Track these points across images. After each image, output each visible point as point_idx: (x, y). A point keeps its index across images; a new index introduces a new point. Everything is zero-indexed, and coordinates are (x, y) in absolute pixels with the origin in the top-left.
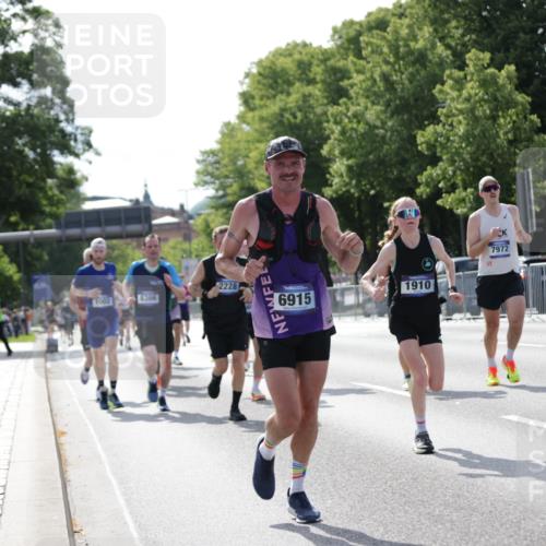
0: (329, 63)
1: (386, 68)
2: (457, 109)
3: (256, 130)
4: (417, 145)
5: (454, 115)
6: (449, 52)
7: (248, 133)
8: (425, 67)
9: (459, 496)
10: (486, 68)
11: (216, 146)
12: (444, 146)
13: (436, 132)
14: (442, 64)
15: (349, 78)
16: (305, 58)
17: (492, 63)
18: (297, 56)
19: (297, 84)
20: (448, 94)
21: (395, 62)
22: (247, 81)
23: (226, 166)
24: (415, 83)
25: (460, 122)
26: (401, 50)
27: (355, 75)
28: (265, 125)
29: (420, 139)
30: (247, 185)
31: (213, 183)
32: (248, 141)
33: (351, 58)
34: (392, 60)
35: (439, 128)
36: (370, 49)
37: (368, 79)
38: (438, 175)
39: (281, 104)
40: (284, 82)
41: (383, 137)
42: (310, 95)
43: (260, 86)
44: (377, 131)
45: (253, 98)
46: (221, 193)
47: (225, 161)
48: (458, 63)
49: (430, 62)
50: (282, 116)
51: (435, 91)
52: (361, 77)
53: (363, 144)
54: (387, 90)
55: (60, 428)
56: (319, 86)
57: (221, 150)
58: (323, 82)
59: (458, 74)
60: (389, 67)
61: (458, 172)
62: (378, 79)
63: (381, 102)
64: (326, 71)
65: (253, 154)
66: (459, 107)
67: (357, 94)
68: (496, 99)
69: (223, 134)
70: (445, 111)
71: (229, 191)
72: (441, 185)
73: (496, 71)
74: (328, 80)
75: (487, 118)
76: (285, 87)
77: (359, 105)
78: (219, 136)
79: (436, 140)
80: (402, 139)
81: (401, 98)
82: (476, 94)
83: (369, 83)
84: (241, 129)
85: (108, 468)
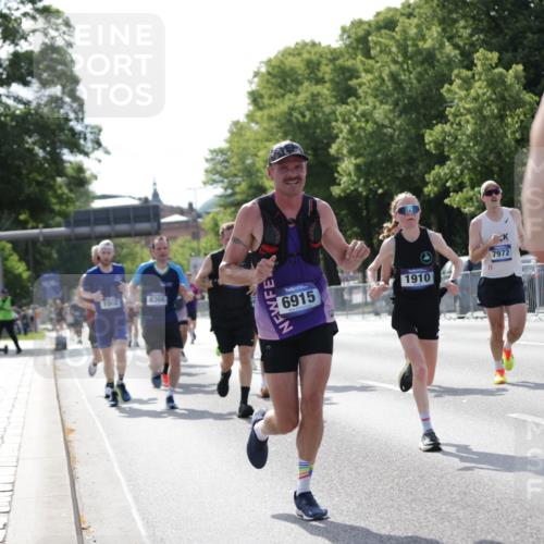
0: (337, 62)
1: (394, 68)
2: (464, 108)
3: (265, 129)
4: (425, 144)
5: (462, 115)
6: (457, 52)
7: (256, 133)
8: (434, 67)
9: (465, 493)
10: (494, 68)
11: (224, 145)
12: (451, 145)
13: (443, 131)
14: (450, 63)
15: (358, 77)
16: (314, 58)
17: (500, 63)
18: (306, 56)
19: (306, 84)
20: (456, 93)
21: (404, 62)
22: (256, 80)
23: (234, 165)
24: (423, 83)
25: (468, 122)
26: (410, 49)
27: (363, 74)
28: (274, 124)
29: (427, 138)
30: (255, 184)
31: (222, 182)
32: (257, 140)
33: (360, 57)
34: (400, 59)
35: (447, 127)
36: (378, 49)
37: (376, 78)
38: (445, 174)
39: (291, 103)
40: (293, 81)
41: (392, 136)
42: (318, 94)
43: (269, 86)
44: (385, 130)
45: (262, 96)
46: (229, 191)
47: (233, 160)
48: (465, 63)
49: (438, 61)
50: (291, 115)
51: (443, 91)
52: (370, 77)
53: (372, 143)
54: (395, 89)
55: (69, 425)
56: (328, 85)
57: (230, 149)
58: (332, 81)
59: (466, 73)
60: (398, 66)
61: (466, 171)
62: (386, 78)
63: (390, 101)
64: (334, 70)
65: (262, 153)
66: (467, 106)
67: (366, 93)
68: (503, 98)
69: (232, 133)
70: (453, 110)
71: (238, 189)
72: (448, 184)
73: (504, 71)
74: (337, 79)
75: (496, 117)
76: (294, 86)
77: (367, 104)
78: (229, 135)
79: (444, 140)
80: (411, 139)
81: (410, 98)
82: (484, 94)
83: (378, 82)
84: (250, 128)
85: (116, 465)
